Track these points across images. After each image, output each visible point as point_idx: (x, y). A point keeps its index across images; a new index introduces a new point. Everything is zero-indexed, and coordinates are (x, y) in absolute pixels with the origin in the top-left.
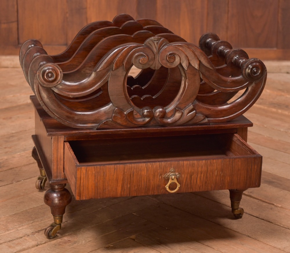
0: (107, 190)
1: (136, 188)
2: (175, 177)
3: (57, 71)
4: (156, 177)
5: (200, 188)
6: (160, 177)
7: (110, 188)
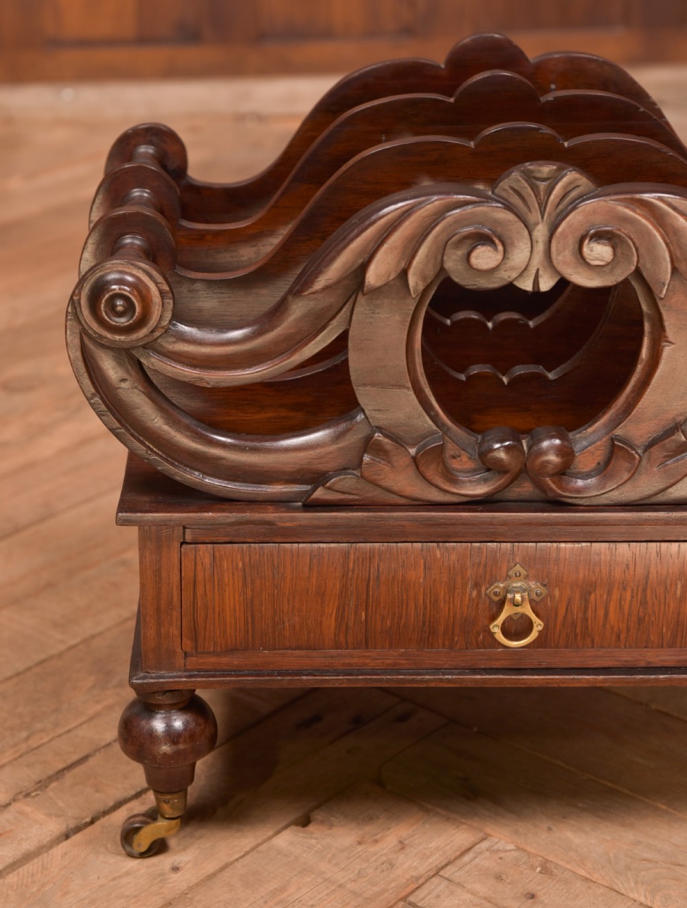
0: (287, 625)
1: (389, 622)
2: (522, 597)
3: (148, 289)
4: (457, 591)
5: (618, 637)
6: (475, 593)
7: (297, 619)
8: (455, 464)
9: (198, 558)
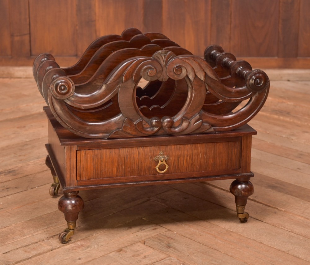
0: (104, 171)
1: (130, 169)
2: (163, 159)
3: (70, 84)
4: (147, 159)
5: (186, 169)
6: (151, 160)
7: (106, 169)
8: (145, 126)
9: (81, 154)
